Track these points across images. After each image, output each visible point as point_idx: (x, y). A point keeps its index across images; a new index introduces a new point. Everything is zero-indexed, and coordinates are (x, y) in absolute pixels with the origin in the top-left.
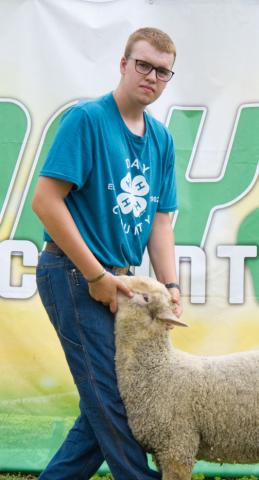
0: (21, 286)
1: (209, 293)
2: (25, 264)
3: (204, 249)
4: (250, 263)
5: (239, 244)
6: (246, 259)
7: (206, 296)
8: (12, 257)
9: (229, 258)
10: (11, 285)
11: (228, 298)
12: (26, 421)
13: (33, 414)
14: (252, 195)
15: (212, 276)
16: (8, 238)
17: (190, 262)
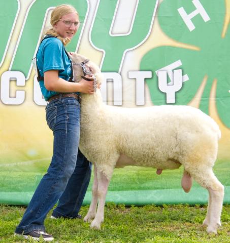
0: (15, 97)
1: (125, 99)
2: (18, 85)
3: (120, 74)
4: (148, 81)
5: (141, 70)
6: (146, 79)
7: (122, 101)
8: (10, 81)
9: (135, 79)
10: (10, 97)
11: (136, 102)
12: (20, 175)
13: (24, 171)
14: (148, 42)
15: (125, 90)
16: (8, 70)
17: (113, 81)
